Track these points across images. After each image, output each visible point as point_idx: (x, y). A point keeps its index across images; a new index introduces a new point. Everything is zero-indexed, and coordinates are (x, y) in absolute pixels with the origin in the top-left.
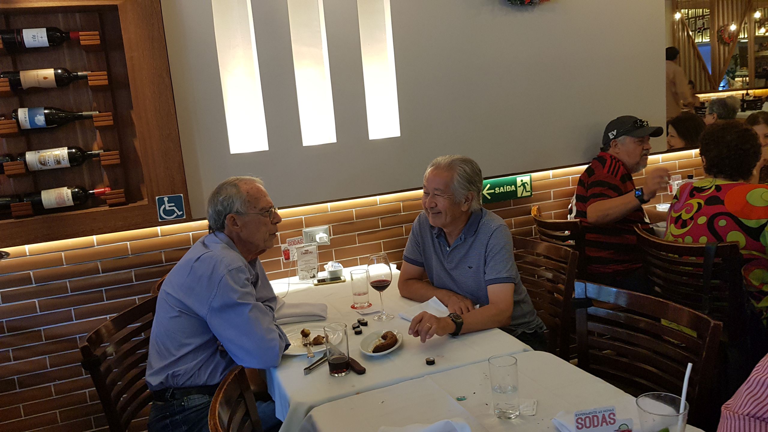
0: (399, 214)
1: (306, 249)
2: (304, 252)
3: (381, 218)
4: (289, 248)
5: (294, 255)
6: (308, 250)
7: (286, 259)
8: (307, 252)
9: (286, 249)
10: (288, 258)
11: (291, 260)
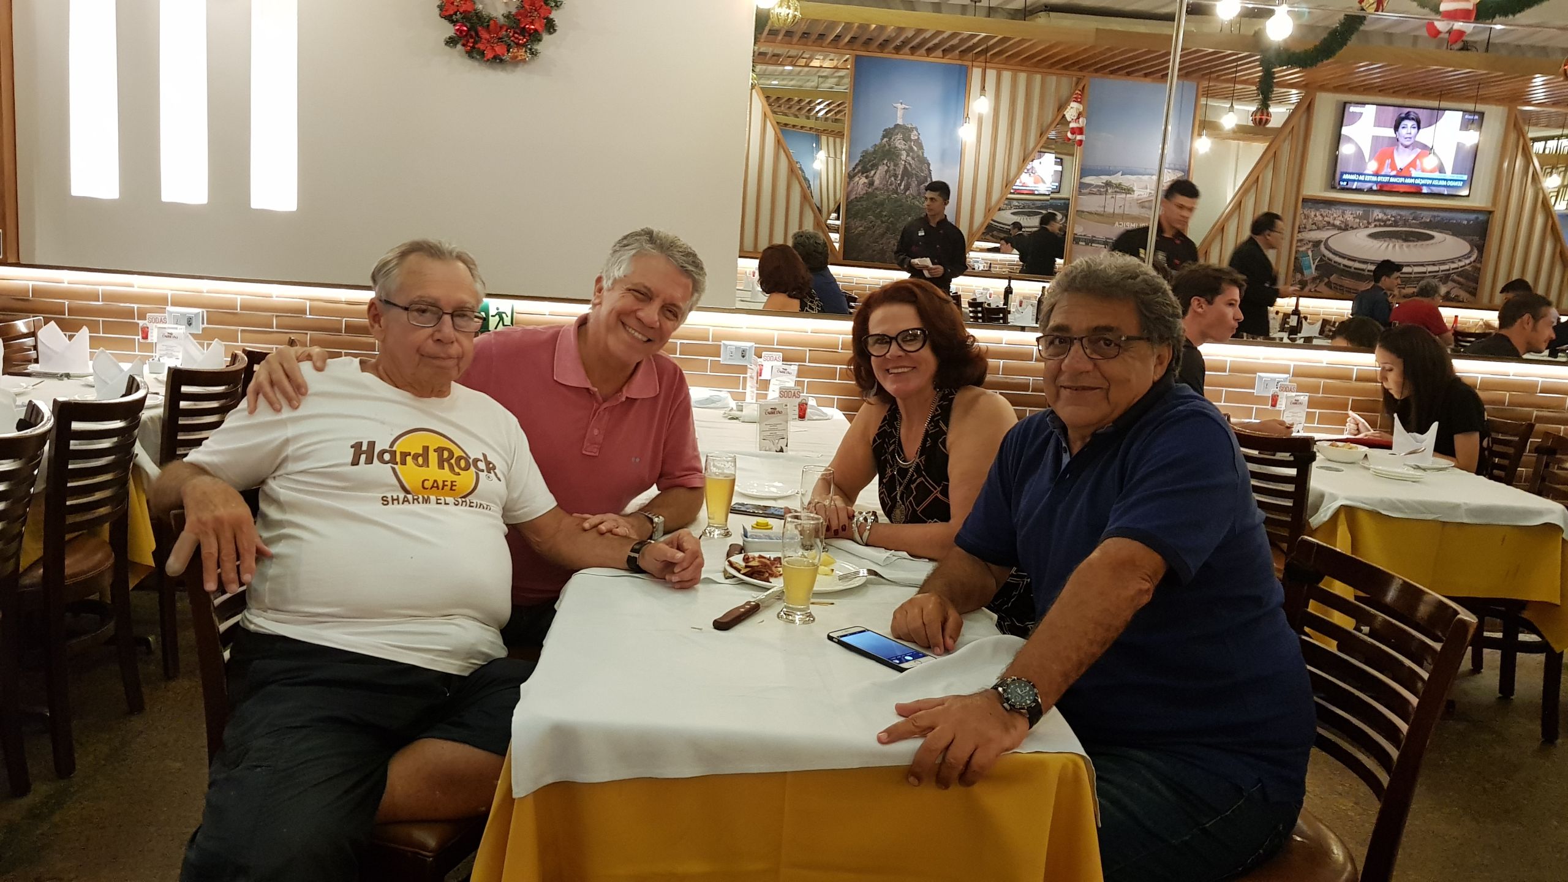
0: (304, 316)
1: (170, 331)
2: (166, 334)
3: (277, 316)
4: (149, 325)
5: (153, 337)
6: (171, 334)
7: (143, 338)
8: (170, 335)
9: (145, 326)
10: (145, 337)
11: (149, 340)
